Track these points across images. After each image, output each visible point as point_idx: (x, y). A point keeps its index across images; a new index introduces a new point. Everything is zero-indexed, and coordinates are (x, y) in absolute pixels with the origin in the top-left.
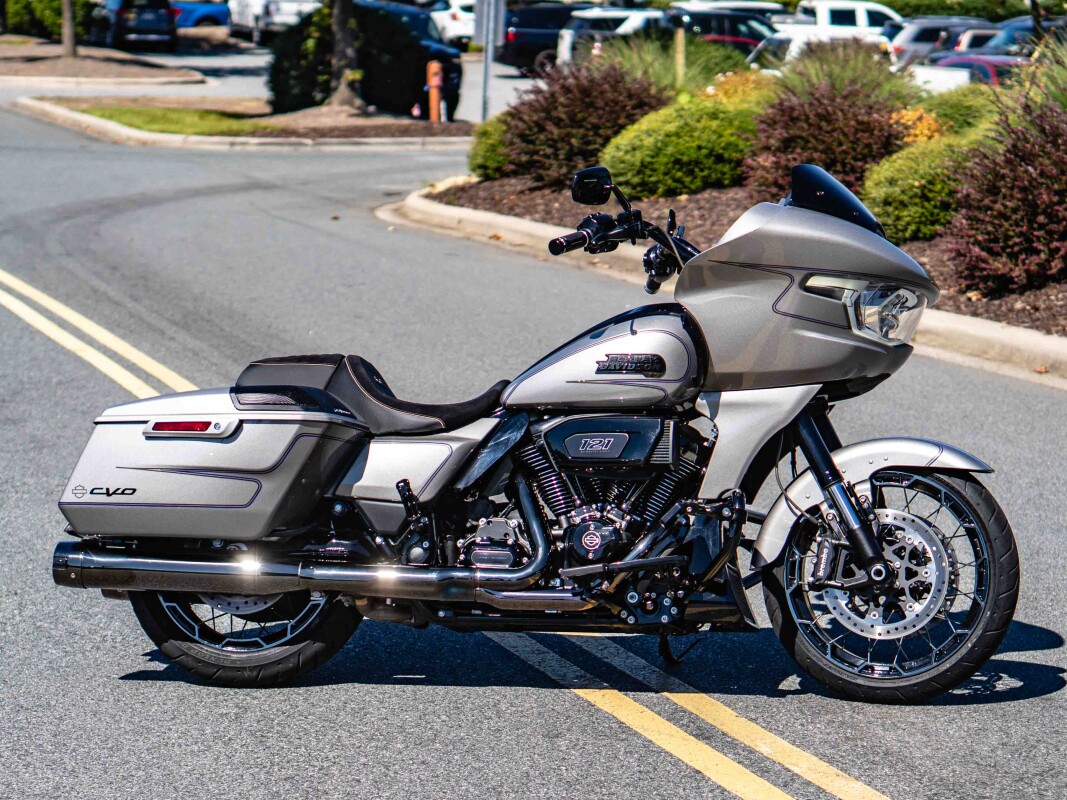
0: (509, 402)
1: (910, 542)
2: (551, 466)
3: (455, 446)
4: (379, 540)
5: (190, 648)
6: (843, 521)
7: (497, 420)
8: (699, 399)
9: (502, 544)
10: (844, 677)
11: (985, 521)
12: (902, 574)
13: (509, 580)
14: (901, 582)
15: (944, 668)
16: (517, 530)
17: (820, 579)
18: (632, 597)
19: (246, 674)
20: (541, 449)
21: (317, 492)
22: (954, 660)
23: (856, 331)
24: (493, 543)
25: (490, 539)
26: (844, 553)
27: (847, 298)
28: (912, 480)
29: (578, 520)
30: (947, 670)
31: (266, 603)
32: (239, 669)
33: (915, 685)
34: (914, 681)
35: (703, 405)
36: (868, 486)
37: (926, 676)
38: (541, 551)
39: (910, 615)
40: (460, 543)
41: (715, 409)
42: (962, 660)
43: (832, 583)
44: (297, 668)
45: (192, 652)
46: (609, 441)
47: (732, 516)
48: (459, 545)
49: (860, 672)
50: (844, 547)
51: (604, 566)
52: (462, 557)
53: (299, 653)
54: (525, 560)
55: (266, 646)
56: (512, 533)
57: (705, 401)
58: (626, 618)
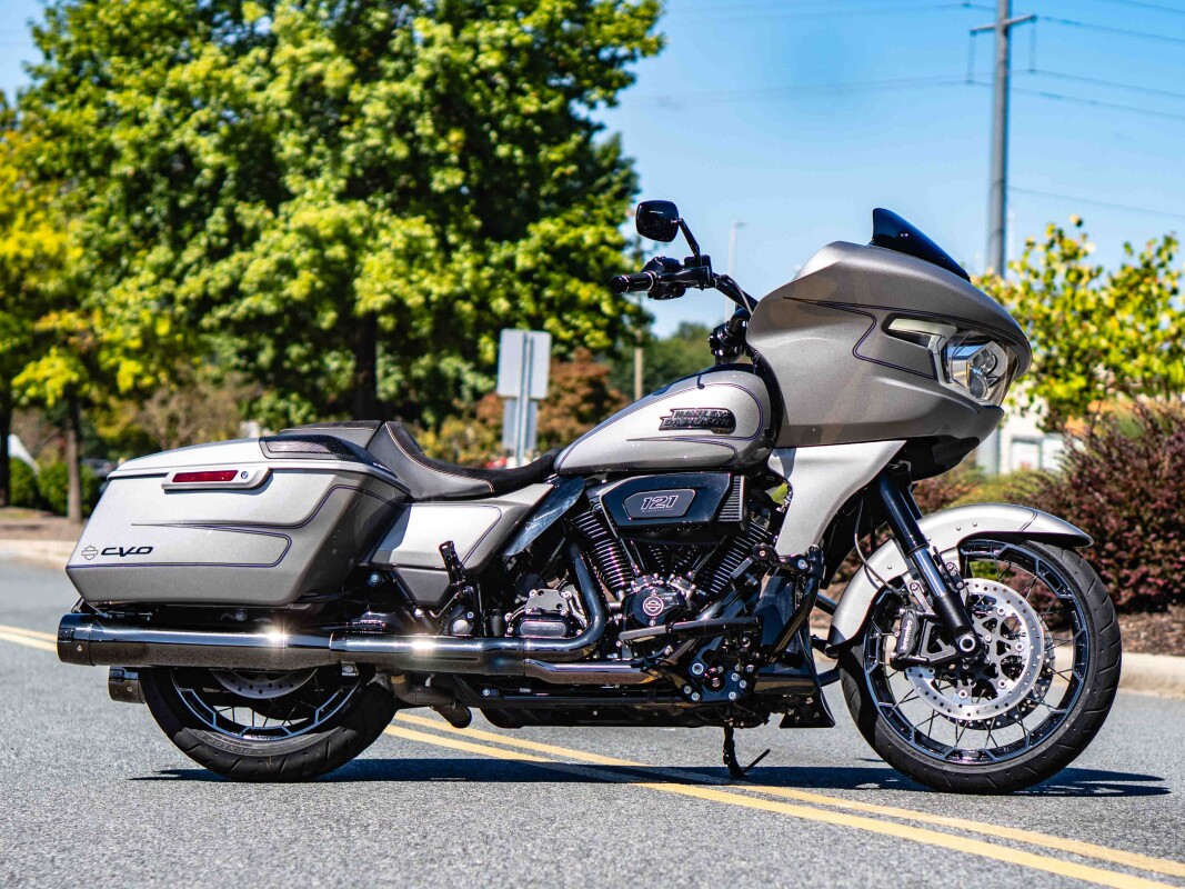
0: (564, 465)
1: (1001, 614)
2: (610, 535)
3: (504, 509)
4: (418, 612)
5: (206, 737)
6: (928, 590)
7: (551, 486)
8: (772, 457)
9: (554, 616)
10: (929, 764)
11: (1084, 591)
12: (993, 648)
13: (562, 650)
14: (993, 657)
15: (1040, 751)
16: (571, 602)
17: (903, 654)
18: (697, 668)
19: (268, 765)
20: (599, 515)
21: (352, 561)
22: (1050, 742)
23: (942, 383)
24: (543, 615)
25: (542, 611)
26: (930, 625)
27: (933, 344)
28: (1004, 549)
29: (637, 589)
30: (1043, 754)
31: (292, 686)
32: (260, 759)
33: (1007, 771)
34: (1006, 766)
35: (776, 462)
36: (955, 554)
37: (1020, 761)
38: (597, 619)
39: (1002, 693)
40: (508, 617)
41: (789, 466)
42: (1058, 742)
43: (917, 657)
44: (324, 759)
45: (209, 742)
46: (674, 498)
47: (808, 569)
48: (507, 619)
49: (947, 758)
50: (930, 618)
51: (667, 628)
52: (510, 630)
53: (327, 741)
54: (579, 632)
55: (291, 734)
56: (565, 604)
57: (778, 458)
58: (691, 695)
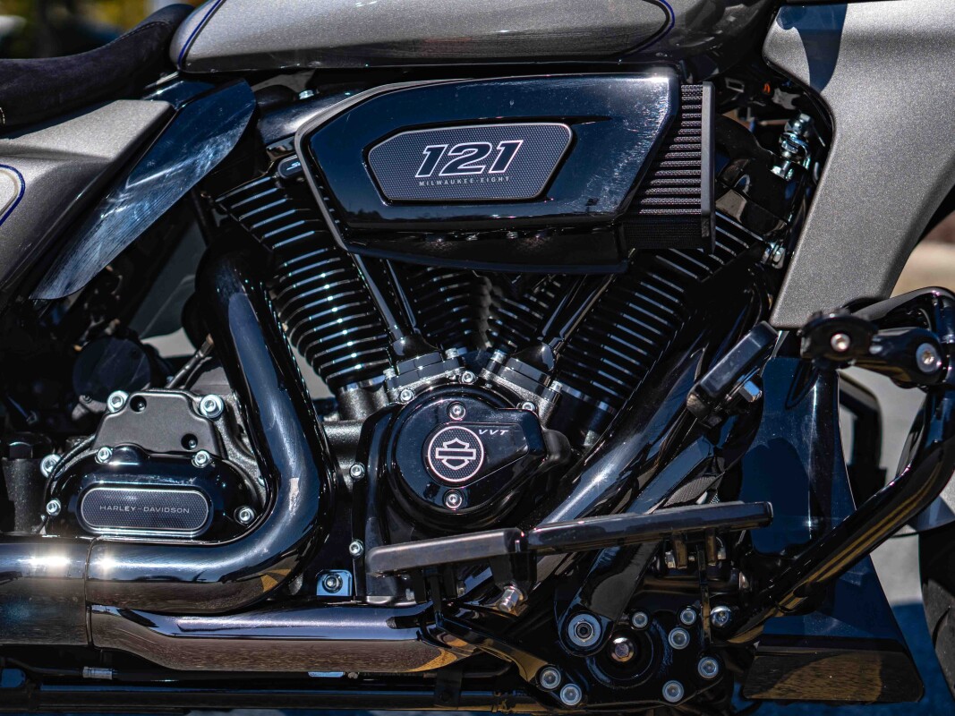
0: (196, 51)
2: (325, 239)
3: (33, 173)
7: (162, 106)
8: (776, 27)
9: (178, 466)
13: (196, 578)
16: (220, 424)
18: (584, 631)
20: (293, 184)
24: (147, 464)
25: (139, 452)
29: (406, 394)
35: (785, 45)
38: (295, 487)
40: (50, 463)
41: (825, 56)
46: (510, 148)
47: (942, 371)
48: (46, 471)
51: (510, 538)
52: (53, 507)
54: (246, 514)
56: (205, 434)
57: (794, 31)
58: (558, 691)
